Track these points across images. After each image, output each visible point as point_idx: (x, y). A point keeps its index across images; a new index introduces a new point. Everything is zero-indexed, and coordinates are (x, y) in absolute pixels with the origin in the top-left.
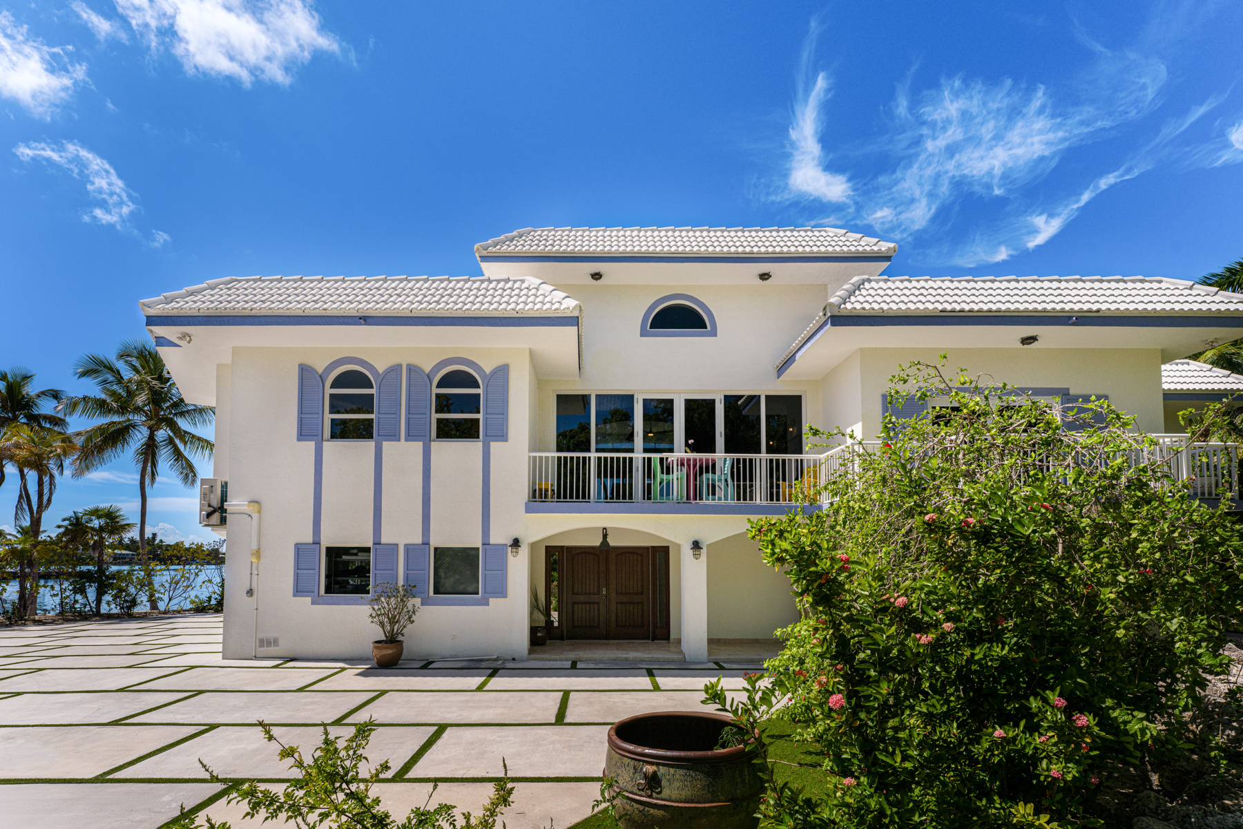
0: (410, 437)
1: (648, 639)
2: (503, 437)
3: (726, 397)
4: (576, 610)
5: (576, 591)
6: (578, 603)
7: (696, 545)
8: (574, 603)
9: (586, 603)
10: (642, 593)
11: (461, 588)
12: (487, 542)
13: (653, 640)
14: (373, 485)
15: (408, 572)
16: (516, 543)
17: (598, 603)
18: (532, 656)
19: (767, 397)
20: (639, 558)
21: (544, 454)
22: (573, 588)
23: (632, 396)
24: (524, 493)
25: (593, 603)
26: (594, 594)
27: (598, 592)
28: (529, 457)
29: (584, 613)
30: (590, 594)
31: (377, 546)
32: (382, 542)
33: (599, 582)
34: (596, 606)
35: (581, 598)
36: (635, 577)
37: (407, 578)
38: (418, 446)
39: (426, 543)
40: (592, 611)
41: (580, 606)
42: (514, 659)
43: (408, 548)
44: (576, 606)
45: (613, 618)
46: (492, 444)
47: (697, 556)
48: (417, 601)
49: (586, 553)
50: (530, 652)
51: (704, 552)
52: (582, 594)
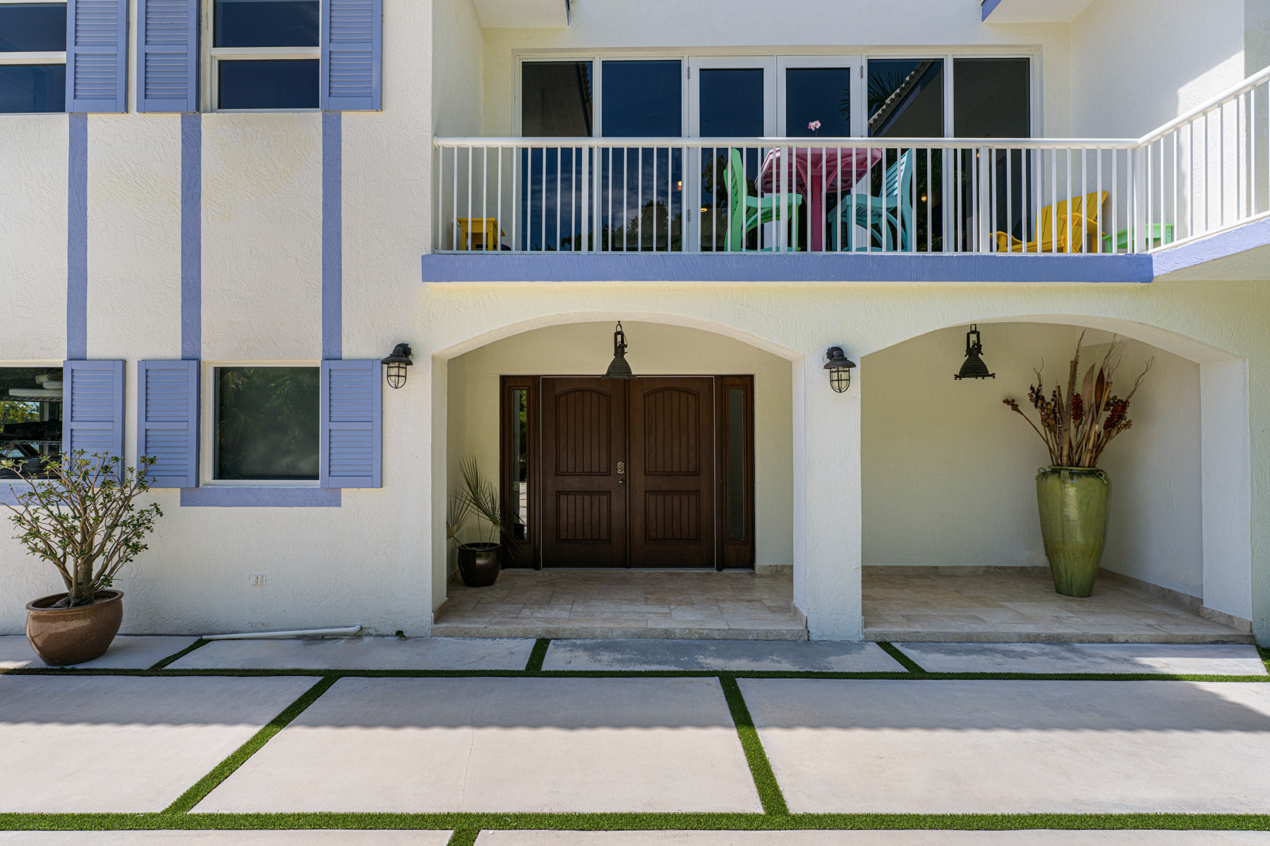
0: (151, 100)
1: (710, 565)
2: (372, 99)
3: (871, 63)
4: (563, 505)
5: (563, 469)
6: (568, 493)
7: (837, 359)
8: (559, 493)
9: (583, 493)
10: (696, 473)
11: (284, 463)
12: (335, 355)
13: (719, 569)
14: (66, 218)
15: (149, 426)
16: (403, 355)
17: (608, 493)
18: (443, 625)
19: (958, 63)
20: (691, 398)
21: (470, 143)
22: (557, 465)
23: (677, 64)
24: (420, 234)
25: (600, 493)
26: (599, 474)
27: (609, 468)
28: (436, 150)
29: (579, 514)
30: (591, 474)
31: (75, 365)
32: (89, 356)
33: (609, 449)
34: (604, 498)
35: (574, 483)
36: (684, 439)
37: (146, 441)
38: (169, 124)
39: (192, 358)
40: (595, 508)
41: (571, 497)
42: (400, 634)
43: (147, 369)
44: (562, 497)
45: (638, 521)
46: (346, 116)
47: (839, 385)
48: (168, 497)
49: (583, 391)
50: (441, 614)
51: (855, 373)
52: (575, 474)
